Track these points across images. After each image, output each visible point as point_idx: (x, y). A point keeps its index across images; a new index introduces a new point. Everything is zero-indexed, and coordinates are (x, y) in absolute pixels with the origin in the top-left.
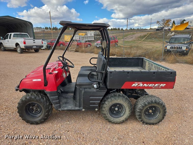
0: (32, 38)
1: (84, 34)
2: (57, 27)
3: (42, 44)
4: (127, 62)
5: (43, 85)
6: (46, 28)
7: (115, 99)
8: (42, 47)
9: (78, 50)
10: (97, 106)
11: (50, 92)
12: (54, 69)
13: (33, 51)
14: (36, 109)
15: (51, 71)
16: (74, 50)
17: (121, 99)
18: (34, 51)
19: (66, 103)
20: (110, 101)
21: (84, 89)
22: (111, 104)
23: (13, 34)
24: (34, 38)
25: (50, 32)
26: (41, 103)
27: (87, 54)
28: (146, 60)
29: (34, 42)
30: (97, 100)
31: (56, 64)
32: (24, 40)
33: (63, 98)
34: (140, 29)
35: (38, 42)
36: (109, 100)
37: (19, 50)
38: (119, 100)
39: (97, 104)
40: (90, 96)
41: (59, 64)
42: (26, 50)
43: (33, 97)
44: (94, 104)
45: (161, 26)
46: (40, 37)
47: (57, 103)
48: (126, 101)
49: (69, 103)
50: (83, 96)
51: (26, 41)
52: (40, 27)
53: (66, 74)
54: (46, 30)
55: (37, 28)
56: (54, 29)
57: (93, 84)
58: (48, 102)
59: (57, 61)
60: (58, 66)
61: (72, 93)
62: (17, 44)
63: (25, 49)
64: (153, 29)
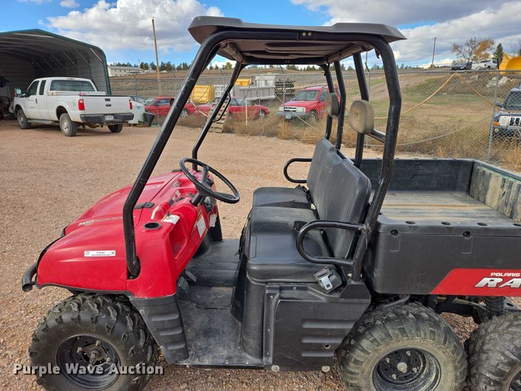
0: (104, 93)
1: (247, 80)
2: (172, 64)
3: (130, 111)
4: (414, 175)
5: (124, 276)
6: (144, 66)
7: (403, 331)
8: (131, 117)
9: (231, 127)
10: (329, 358)
11: (148, 301)
12: (166, 209)
13: (106, 128)
14: (100, 354)
15: (152, 218)
16: (221, 126)
17: (428, 336)
18: (108, 130)
19: (208, 333)
20: (382, 340)
21: (281, 289)
22: (384, 350)
23: (49, 80)
24: (109, 94)
25: (154, 76)
26: (115, 338)
27: (257, 138)
28: (488, 171)
29: (108, 103)
30: (331, 337)
31: (172, 185)
32: (79, 98)
33: (196, 310)
34: (402, 68)
35: (120, 104)
36: (377, 334)
37: (65, 126)
38: (418, 339)
39: (330, 351)
40: (305, 320)
41: (182, 183)
42: (87, 127)
43: (85, 317)
44: (319, 348)
45: (463, 59)
46: (128, 89)
47: (174, 341)
48: (445, 340)
49: (217, 332)
50: (277, 317)
51: (87, 101)
52: (126, 63)
53: (207, 222)
54: (142, 72)
55: (119, 65)
56: (163, 67)
57: (318, 274)
58: (142, 334)
59: (174, 171)
60: (181, 191)
61: (227, 286)
62: (61, 111)
63: (83, 124)
64: (438, 67)
